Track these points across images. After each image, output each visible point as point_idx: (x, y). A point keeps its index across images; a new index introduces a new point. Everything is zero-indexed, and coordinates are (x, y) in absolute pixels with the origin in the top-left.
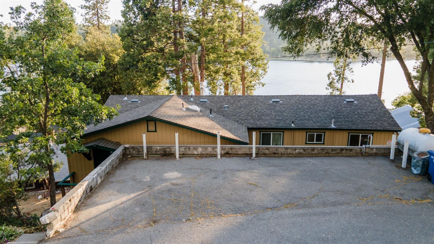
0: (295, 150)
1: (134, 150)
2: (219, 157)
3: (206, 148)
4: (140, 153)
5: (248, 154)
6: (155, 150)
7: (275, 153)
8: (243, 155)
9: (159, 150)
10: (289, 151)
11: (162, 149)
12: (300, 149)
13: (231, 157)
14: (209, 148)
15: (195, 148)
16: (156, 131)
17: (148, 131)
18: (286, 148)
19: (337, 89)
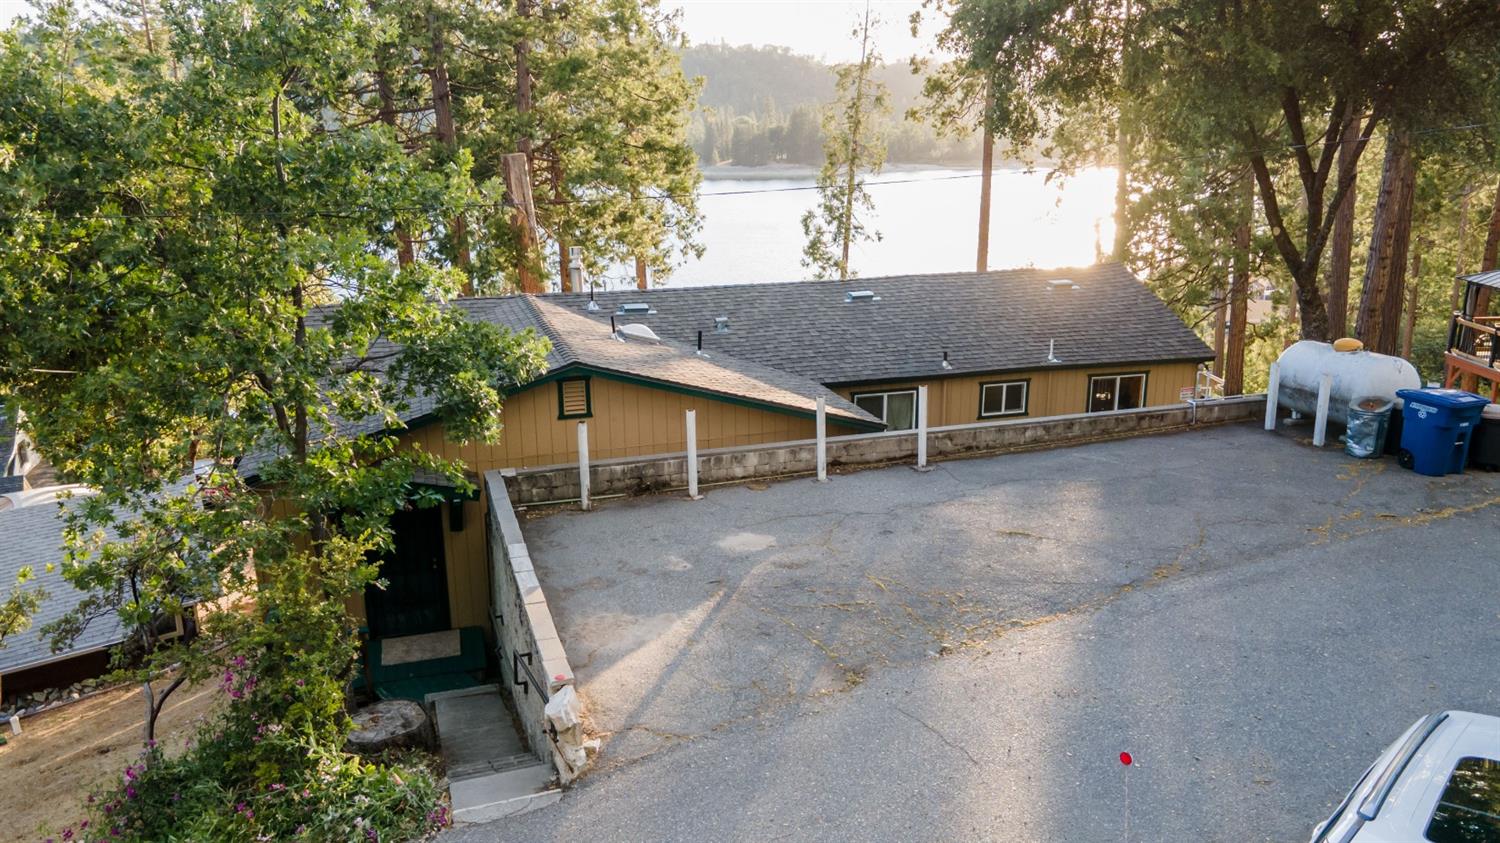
0: (1024, 433)
1: (534, 486)
2: (822, 475)
3: (771, 454)
4: (555, 491)
5: (895, 459)
6: (606, 476)
7: (969, 448)
8: (881, 465)
9: (619, 475)
10: (1009, 437)
11: (632, 470)
12: (1035, 428)
13: (849, 473)
14: (781, 452)
15: (736, 458)
16: (589, 414)
17: (562, 416)
18: (1001, 430)
19: (834, 264)
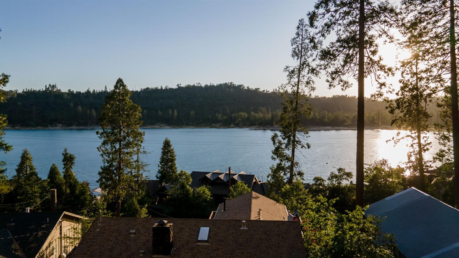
19: (287, 159)
